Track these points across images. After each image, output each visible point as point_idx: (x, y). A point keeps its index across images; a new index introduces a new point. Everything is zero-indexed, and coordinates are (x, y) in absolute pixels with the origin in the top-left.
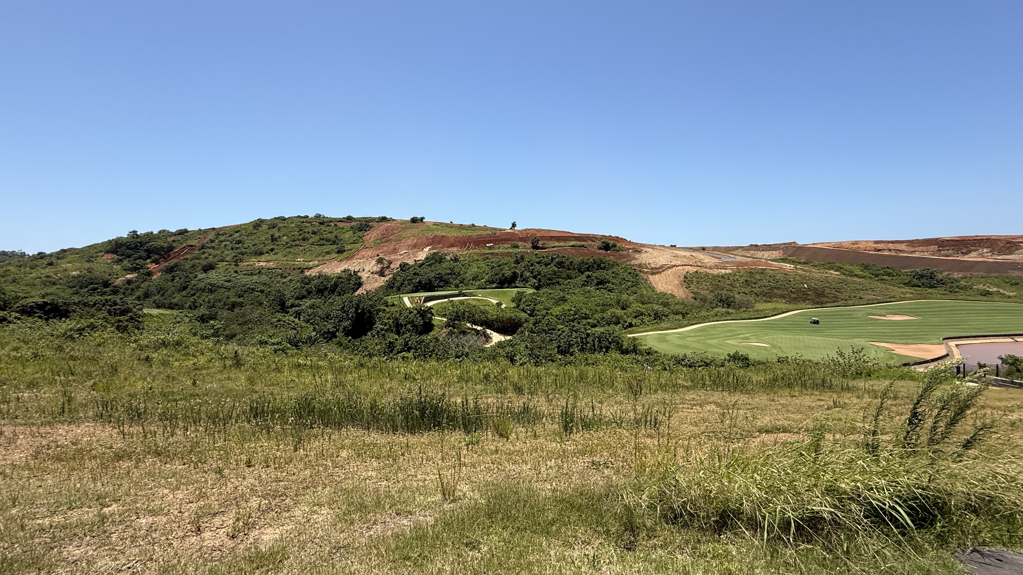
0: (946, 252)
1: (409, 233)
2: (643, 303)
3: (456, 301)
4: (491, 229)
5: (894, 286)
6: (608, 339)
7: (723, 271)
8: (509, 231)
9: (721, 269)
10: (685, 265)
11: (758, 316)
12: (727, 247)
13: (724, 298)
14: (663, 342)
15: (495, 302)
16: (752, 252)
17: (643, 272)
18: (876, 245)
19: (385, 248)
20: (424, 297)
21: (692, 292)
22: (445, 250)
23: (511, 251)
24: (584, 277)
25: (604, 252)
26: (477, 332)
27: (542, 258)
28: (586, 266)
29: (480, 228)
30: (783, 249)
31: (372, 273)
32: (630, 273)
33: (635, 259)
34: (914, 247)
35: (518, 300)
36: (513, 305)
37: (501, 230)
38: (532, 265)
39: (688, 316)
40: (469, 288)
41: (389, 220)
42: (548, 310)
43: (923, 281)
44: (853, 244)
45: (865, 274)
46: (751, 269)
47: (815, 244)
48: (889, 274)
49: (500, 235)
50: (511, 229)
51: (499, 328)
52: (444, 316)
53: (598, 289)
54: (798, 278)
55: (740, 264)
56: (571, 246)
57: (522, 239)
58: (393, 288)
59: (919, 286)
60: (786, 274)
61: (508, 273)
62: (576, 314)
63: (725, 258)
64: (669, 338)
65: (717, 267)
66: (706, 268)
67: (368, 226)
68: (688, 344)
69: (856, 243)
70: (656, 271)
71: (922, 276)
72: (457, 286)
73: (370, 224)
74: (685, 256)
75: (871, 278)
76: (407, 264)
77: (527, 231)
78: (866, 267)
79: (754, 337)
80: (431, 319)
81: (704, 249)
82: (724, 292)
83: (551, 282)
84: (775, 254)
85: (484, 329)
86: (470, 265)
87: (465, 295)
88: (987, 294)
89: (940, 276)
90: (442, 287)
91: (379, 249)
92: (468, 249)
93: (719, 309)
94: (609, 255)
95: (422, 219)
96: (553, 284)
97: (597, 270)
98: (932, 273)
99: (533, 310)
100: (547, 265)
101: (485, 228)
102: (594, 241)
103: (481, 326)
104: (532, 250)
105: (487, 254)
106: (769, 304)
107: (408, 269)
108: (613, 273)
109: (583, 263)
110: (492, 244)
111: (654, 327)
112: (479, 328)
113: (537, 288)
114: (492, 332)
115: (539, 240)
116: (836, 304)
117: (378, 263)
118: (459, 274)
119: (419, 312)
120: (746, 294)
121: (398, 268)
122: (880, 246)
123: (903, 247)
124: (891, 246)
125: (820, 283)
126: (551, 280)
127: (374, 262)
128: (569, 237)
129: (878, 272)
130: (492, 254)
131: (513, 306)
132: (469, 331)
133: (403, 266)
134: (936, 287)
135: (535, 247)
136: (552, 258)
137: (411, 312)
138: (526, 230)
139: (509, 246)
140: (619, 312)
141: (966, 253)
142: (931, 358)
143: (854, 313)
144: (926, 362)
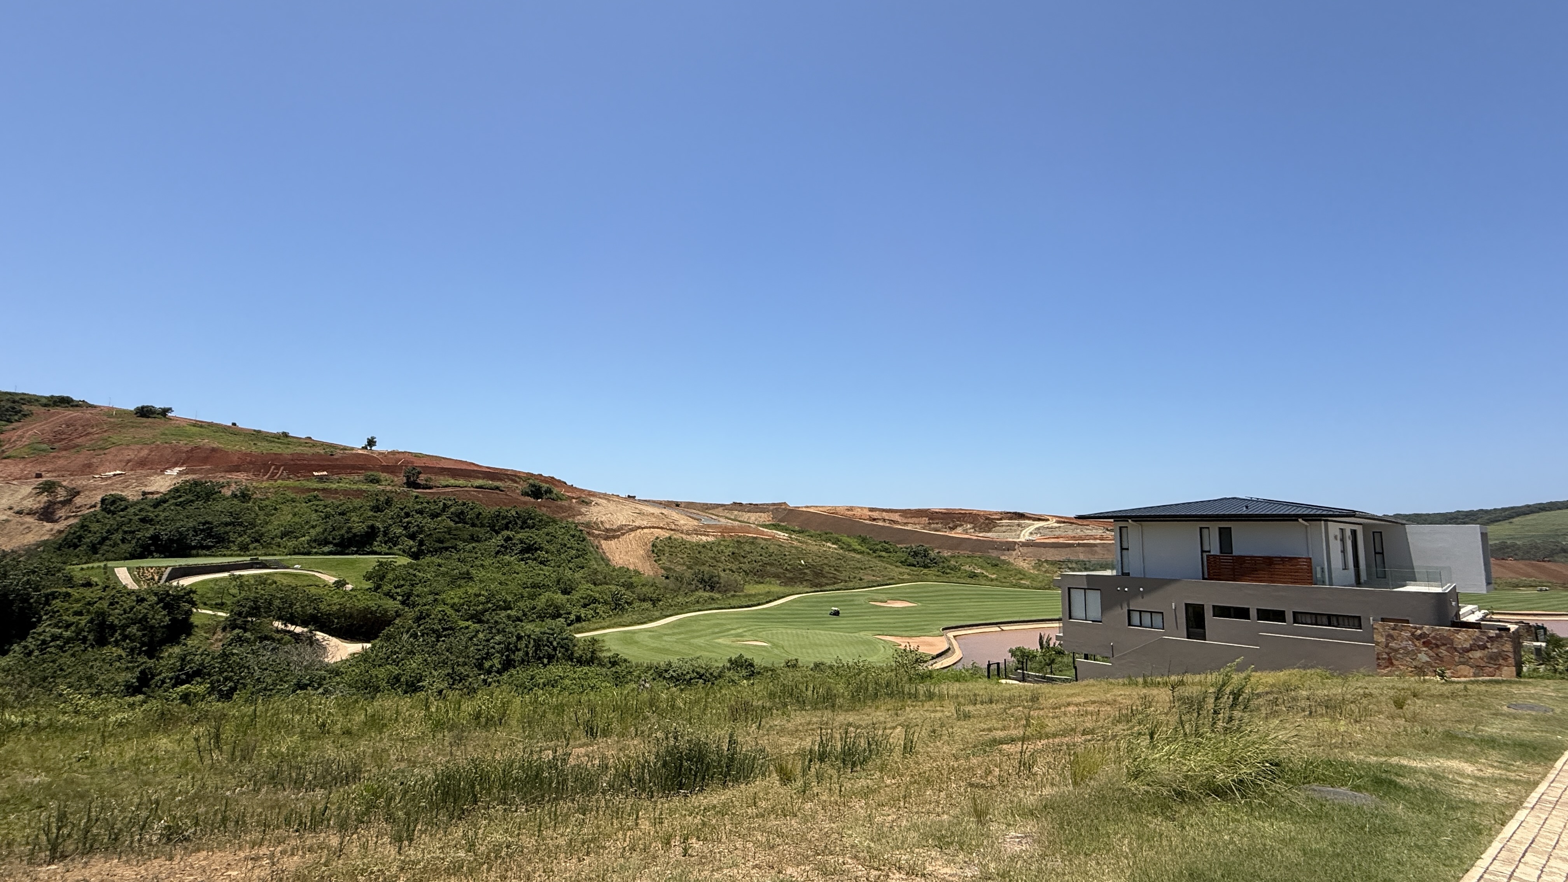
0: (935, 526)
1: (128, 435)
2: (595, 584)
3: (248, 576)
4: (323, 444)
5: (891, 564)
6: (551, 643)
7: (704, 538)
8: (360, 452)
9: (701, 535)
10: (654, 527)
11: (750, 603)
12: (704, 504)
13: (706, 578)
14: (630, 644)
15: (331, 580)
16: (736, 513)
17: (593, 535)
18: (870, 513)
19: (61, 462)
20: (169, 569)
21: (662, 568)
22: (220, 478)
23: (364, 487)
24: (498, 540)
25: (532, 500)
26: (297, 637)
27: (425, 505)
28: (504, 522)
29: (298, 441)
30: (772, 511)
31: (19, 513)
32: (573, 536)
33: (581, 514)
34: (906, 517)
35: (378, 577)
36: (369, 585)
37: (345, 448)
38: (407, 515)
39: (661, 603)
40: (271, 552)
41: (77, 406)
42: (437, 594)
43: (918, 559)
44: (848, 510)
45: (863, 549)
46: (740, 537)
47: (807, 507)
48: (886, 550)
49: (343, 458)
50: (365, 448)
51: (341, 628)
52: (220, 606)
53: (522, 560)
54: (794, 551)
55: (725, 530)
56: (477, 487)
57: (387, 469)
58: (76, 546)
59: (914, 566)
60: (780, 546)
61: (359, 527)
62: (487, 602)
63: (706, 520)
64: (636, 637)
65: (696, 532)
66: (682, 532)
67: (17, 413)
68: (668, 647)
69: (851, 509)
70: (613, 534)
71: (916, 554)
72: (244, 548)
73: (25, 407)
74: (653, 514)
75: (869, 554)
76: (122, 499)
77: (397, 456)
78: (864, 540)
79: (750, 633)
80: (189, 613)
81: (677, 505)
82: (706, 568)
83: (442, 546)
84: (765, 518)
85: (311, 632)
86: (276, 509)
87: (264, 565)
88: (973, 576)
89: (932, 554)
90: (208, 548)
91: (44, 463)
92: (271, 477)
93: (701, 593)
94: (540, 505)
95: (164, 412)
96: (446, 549)
97: (522, 528)
98: (925, 550)
99: (409, 595)
100: (434, 516)
101: (309, 442)
102: (516, 482)
103: (304, 624)
104: (406, 489)
105: (315, 490)
106: (761, 586)
107: (122, 510)
108: (548, 534)
109: (498, 516)
110: (325, 473)
111: (613, 622)
112: (298, 630)
113: (416, 556)
114: (327, 636)
115: (420, 473)
116: (836, 586)
117: (41, 493)
118: (253, 525)
119: (161, 600)
120: (733, 572)
121: (95, 506)
122: (875, 515)
123: (896, 517)
124: (885, 515)
125: (818, 559)
126: (442, 542)
127: (27, 490)
128: (474, 471)
129: (877, 547)
130: (324, 490)
131: (368, 587)
132: (279, 636)
133: (111, 504)
134: (929, 567)
135: (412, 484)
136: (444, 504)
137: (143, 600)
138: (393, 453)
139: (361, 478)
140: (560, 598)
141: (952, 529)
142: (937, 653)
143: (855, 598)
144: (934, 658)
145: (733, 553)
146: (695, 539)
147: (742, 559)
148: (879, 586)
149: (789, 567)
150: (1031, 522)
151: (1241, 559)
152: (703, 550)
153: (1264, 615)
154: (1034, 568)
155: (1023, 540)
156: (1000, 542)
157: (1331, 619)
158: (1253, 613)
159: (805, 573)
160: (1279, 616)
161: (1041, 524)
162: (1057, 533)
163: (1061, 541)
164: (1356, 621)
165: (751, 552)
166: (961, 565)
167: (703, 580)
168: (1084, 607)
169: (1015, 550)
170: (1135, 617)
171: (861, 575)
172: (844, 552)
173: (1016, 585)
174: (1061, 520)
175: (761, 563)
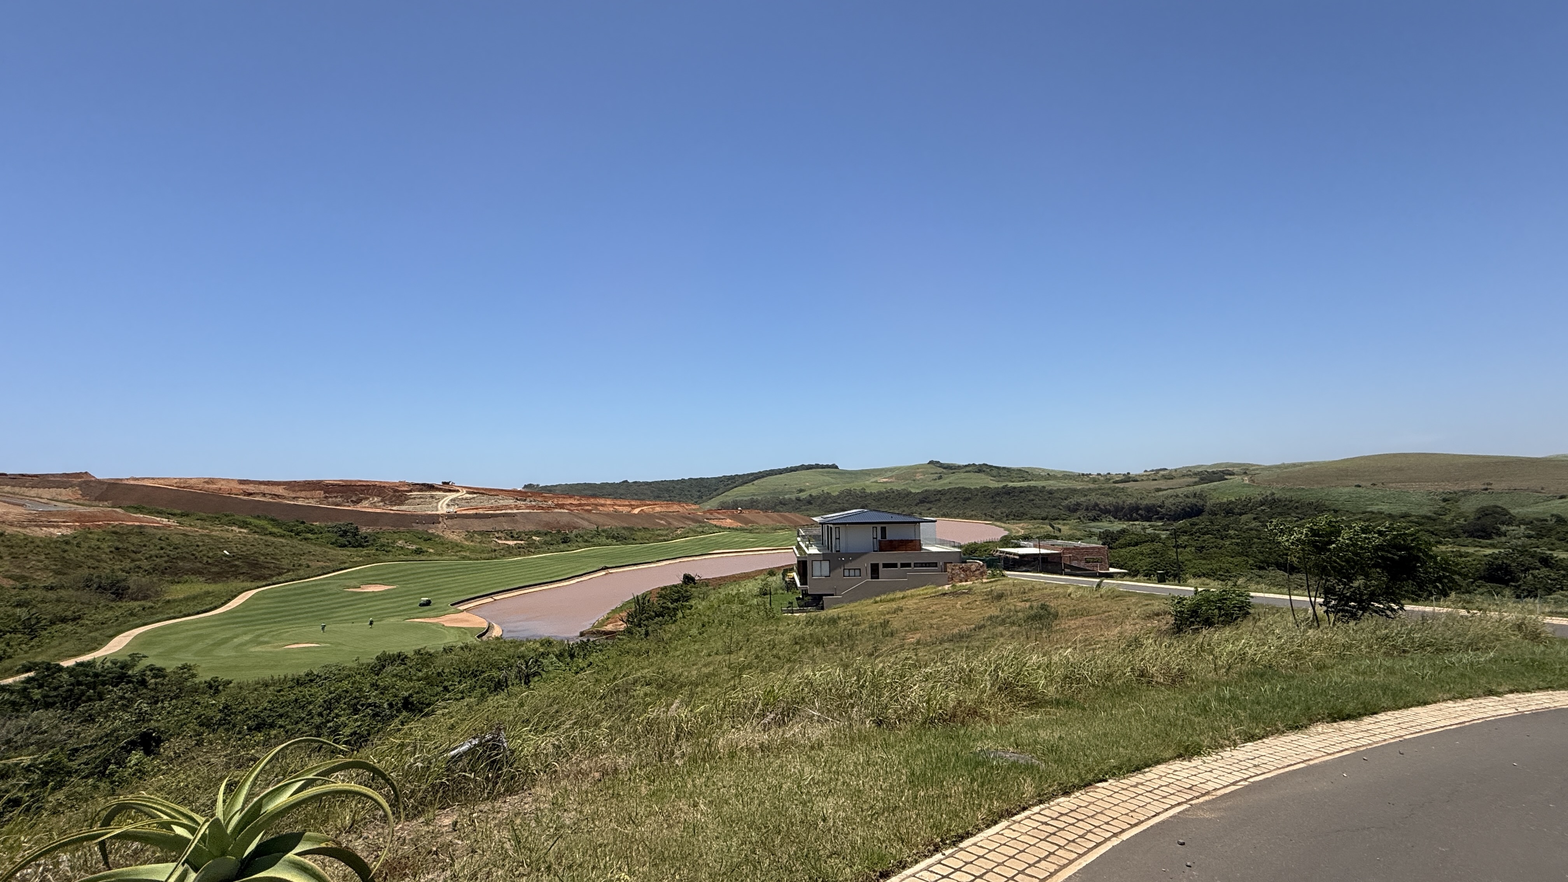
0: (334, 499)
7: (55, 531)
9: (45, 526)
18: (242, 487)
43: (351, 538)
44: (207, 482)
48: (310, 531)
54: (205, 540)
69: (211, 481)
71: (346, 533)
75: (292, 537)
78: (277, 522)
82: (89, 572)
84: (65, 493)
89: (361, 532)
93: (120, 602)
98: (354, 529)
106: (178, 587)
116: (287, 576)
122: (251, 488)
123: (280, 491)
124: (264, 489)
125: (242, 548)
134: (368, 547)
142: (486, 626)
143: (325, 587)
144: (487, 631)
145: (117, 549)
147: (133, 555)
148: (334, 571)
149: (210, 561)
150: (441, 493)
151: (891, 541)
152: (67, 547)
153: (903, 565)
154: (466, 540)
155: (444, 512)
156: (422, 516)
157: (926, 565)
158: (899, 565)
159: (236, 565)
160: (909, 565)
161: (454, 495)
162: (473, 504)
163: (481, 511)
164: (935, 565)
165: (145, 546)
166: (394, 542)
167: (100, 587)
168: (819, 570)
169: (439, 523)
170: (847, 572)
171: (302, 562)
172: (263, 537)
173: (464, 558)
174: (472, 491)
175: (166, 558)
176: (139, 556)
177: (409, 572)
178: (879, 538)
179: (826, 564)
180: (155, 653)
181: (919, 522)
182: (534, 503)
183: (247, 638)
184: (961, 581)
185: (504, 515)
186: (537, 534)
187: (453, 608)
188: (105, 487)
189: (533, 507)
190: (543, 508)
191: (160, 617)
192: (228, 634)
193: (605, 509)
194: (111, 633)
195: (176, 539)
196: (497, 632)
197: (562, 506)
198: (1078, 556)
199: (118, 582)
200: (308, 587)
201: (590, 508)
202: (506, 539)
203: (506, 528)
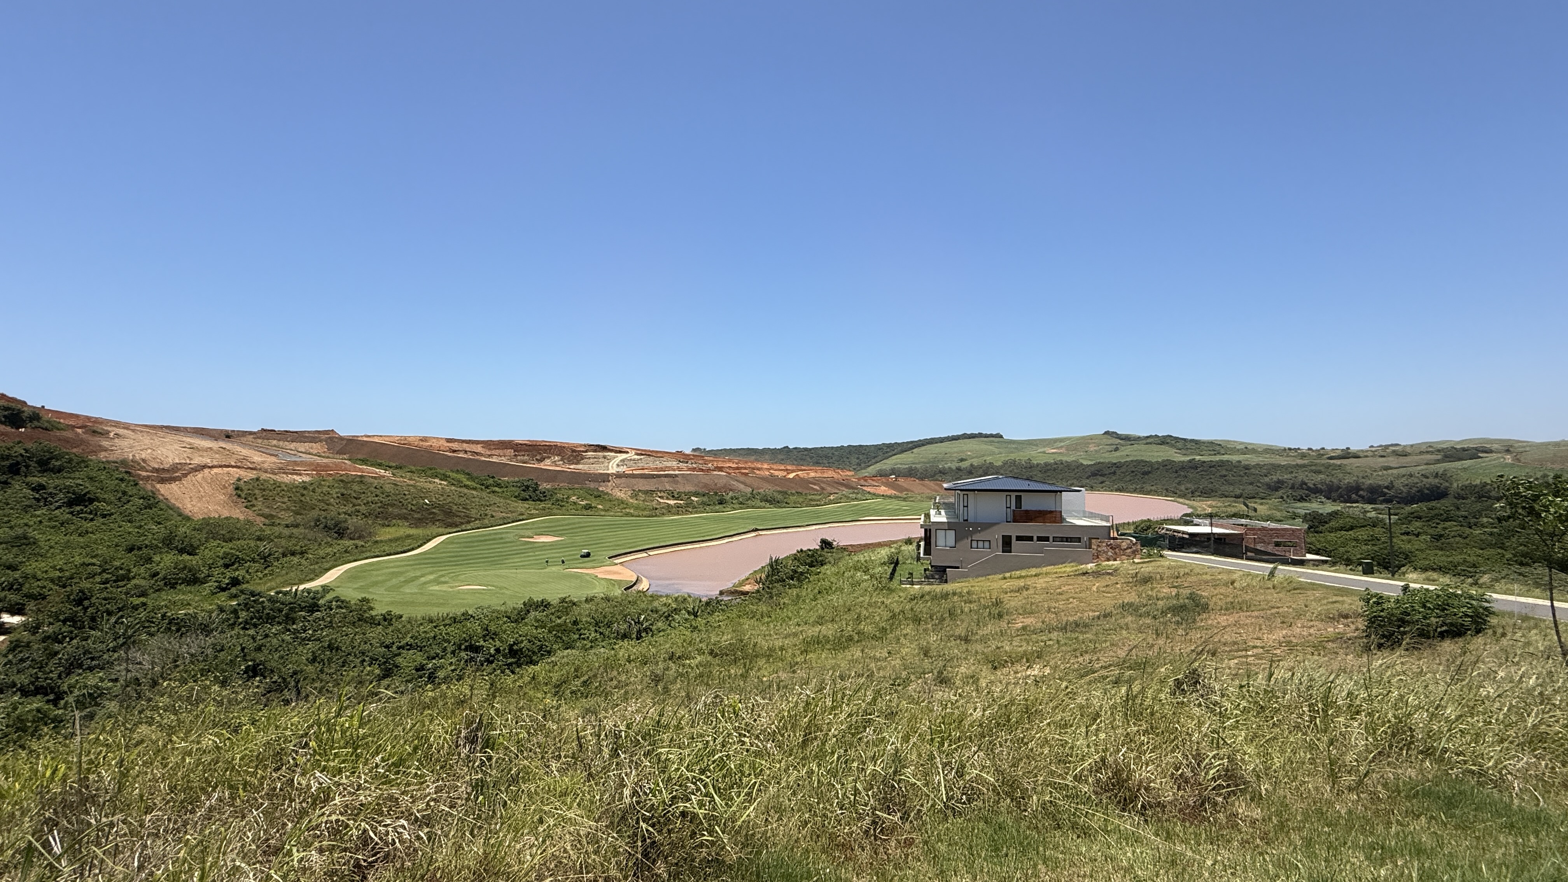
0: (522, 457)
5: (512, 499)
7: (297, 478)
9: (291, 474)
10: (224, 466)
13: (330, 523)
17: (139, 477)
18: (448, 444)
21: (262, 515)
32: (122, 480)
33: (103, 449)
34: (490, 449)
43: (530, 493)
44: (422, 440)
45: (475, 485)
46: (340, 475)
47: (369, 436)
48: (496, 485)
54: (410, 490)
55: (311, 467)
59: (526, 500)
60: (395, 485)
63: (284, 456)
65: (282, 470)
66: (266, 472)
69: (424, 439)
70: (168, 475)
71: (527, 488)
74: (210, 448)
75: (482, 489)
78: (471, 476)
79: (451, 577)
81: (228, 437)
84: (316, 448)
89: (541, 488)
93: (339, 541)
98: (534, 484)
106: (387, 529)
108: (90, 479)
116: (474, 525)
122: (455, 446)
123: (479, 448)
124: (465, 446)
125: (440, 498)
129: (486, 482)
134: (546, 501)
141: (540, 461)
142: (634, 580)
143: (503, 536)
144: (635, 584)
145: (343, 495)
146: (287, 479)
147: (354, 501)
148: (513, 522)
149: (413, 508)
150: (613, 454)
151: (1027, 511)
152: (305, 492)
153: (1040, 539)
154: (632, 497)
155: (614, 472)
156: (595, 474)
157: (1068, 539)
158: (1035, 538)
159: (433, 513)
160: (1047, 539)
161: (624, 456)
162: (641, 465)
163: (646, 472)
164: (1079, 540)
165: (364, 493)
166: (568, 498)
167: (326, 526)
168: (944, 540)
169: (609, 481)
170: (974, 544)
171: (489, 512)
172: (458, 489)
173: (627, 515)
174: (641, 453)
175: (380, 505)
176: (359, 501)
177: (577, 526)
178: (1013, 507)
179: (951, 534)
180: (356, 586)
181: (1061, 492)
182: (694, 466)
183: (432, 577)
184: (1108, 560)
185: (666, 476)
186: (696, 494)
187: (609, 561)
188: (344, 442)
189: (694, 469)
190: (702, 470)
191: (368, 554)
192: (418, 573)
193: (761, 473)
194: (327, 565)
195: (388, 488)
196: (644, 585)
197: (720, 469)
198: (1266, 539)
199: (340, 522)
200: (490, 534)
201: (747, 471)
202: (668, 499)
203: (668, 488)
